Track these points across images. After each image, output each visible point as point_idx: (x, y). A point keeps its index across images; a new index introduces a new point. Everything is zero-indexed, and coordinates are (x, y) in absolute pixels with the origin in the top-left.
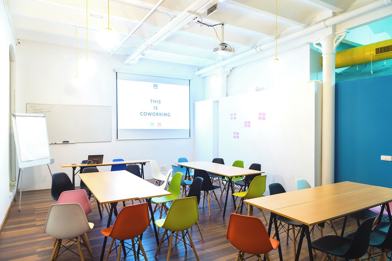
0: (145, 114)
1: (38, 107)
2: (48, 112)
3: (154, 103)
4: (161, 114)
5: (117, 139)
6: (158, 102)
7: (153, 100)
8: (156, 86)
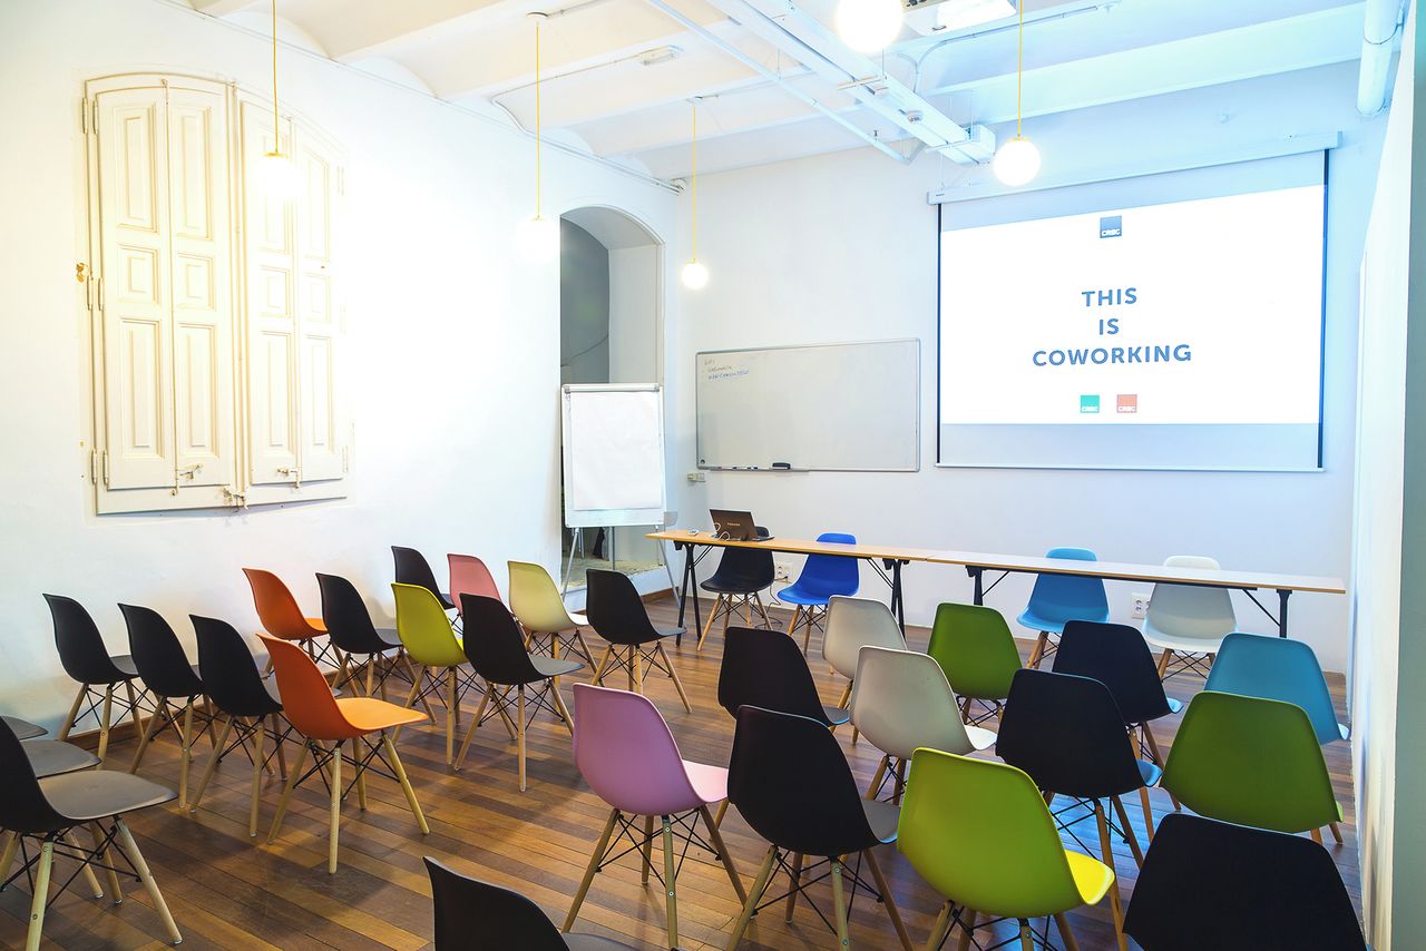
0: (1057, 358)
1: (719, 360)
2: (740, 373)
3: (1100, 304)
4: (1136, 355)
5: (938, 461)
6: (1124, 298)
7: (1097, 294)
8: (1111, 228)
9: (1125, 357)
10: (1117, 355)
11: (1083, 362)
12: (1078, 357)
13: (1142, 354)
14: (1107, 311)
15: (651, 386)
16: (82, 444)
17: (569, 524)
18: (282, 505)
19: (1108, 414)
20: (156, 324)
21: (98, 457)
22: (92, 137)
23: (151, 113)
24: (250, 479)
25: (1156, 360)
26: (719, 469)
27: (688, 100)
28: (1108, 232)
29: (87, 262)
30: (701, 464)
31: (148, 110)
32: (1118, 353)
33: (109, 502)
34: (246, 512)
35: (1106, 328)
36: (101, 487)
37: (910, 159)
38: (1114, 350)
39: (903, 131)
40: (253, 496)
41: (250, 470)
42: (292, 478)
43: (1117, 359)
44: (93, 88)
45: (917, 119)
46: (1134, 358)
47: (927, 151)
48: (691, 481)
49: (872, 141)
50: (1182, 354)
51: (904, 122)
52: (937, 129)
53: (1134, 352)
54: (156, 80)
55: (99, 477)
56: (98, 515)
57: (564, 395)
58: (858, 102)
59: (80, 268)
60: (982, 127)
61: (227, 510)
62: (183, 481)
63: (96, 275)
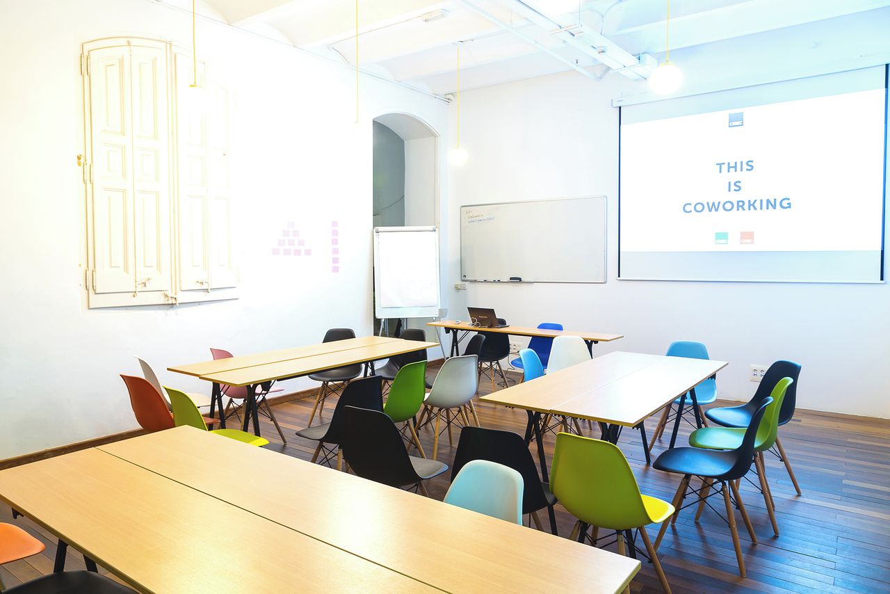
1: (475, 211)
2: (489, 219)
3: (729, 172)
4: (753, 205)
5: (619, 276)
6: (745, 167)
7: (726, 165)
8: (736, 120)
9: (746, 206)
10: (740, 205)
11: (716, 210)
12: (713, 207)
13: (757, 205)
14: (734, 176)
15: (431, 228)
16: (80, 265)
17: (378, 316)
18: (199, 303)
19: (734, 245)
20: (124, 191)
21: (89, 273)
22: (86, 77)
23: (121, 61)
24: (180, 286)
25: (767, 208)
26: (475, 281)
27: (453, 43)
28: (735, 123)
29: (83, 154)
30: (464, 278)
31: (120, 60)
32: (741, 204)
33: (96, 301)
34: (178, 307)
35: (733, 187)
36: (91, 292)
37: (601, 78)
38: (738, 202)
39: (595, 60)
40: (182, 298)
41: (180, 282)
42: (205, 287)
43: (740, 208)
44: (87, 47)
45: (603, 52)
46: (752, 207)
47: (611, 72)
48: (457, 289)
49: (574, 66)
50: (786, 204)
51: (594, 54)
52: (617, 58)
53: (752, 203)
54: (124, 41)
55: (90, 286)
56: (89, 309)
57: (375, 234)
58: (564, 42)
59: (79, 158)
60: (647, 55)
61: (166, 306)
62: (140, 288)
63: (89, 162)
